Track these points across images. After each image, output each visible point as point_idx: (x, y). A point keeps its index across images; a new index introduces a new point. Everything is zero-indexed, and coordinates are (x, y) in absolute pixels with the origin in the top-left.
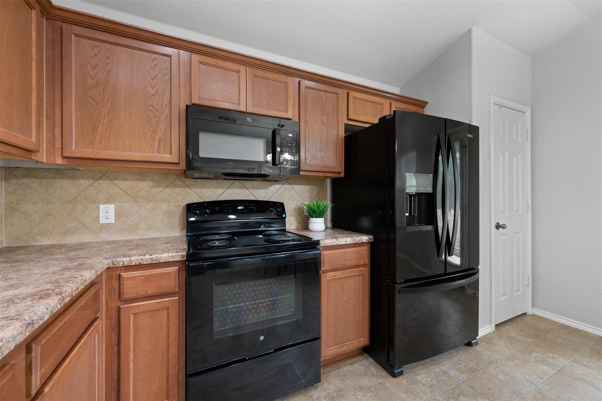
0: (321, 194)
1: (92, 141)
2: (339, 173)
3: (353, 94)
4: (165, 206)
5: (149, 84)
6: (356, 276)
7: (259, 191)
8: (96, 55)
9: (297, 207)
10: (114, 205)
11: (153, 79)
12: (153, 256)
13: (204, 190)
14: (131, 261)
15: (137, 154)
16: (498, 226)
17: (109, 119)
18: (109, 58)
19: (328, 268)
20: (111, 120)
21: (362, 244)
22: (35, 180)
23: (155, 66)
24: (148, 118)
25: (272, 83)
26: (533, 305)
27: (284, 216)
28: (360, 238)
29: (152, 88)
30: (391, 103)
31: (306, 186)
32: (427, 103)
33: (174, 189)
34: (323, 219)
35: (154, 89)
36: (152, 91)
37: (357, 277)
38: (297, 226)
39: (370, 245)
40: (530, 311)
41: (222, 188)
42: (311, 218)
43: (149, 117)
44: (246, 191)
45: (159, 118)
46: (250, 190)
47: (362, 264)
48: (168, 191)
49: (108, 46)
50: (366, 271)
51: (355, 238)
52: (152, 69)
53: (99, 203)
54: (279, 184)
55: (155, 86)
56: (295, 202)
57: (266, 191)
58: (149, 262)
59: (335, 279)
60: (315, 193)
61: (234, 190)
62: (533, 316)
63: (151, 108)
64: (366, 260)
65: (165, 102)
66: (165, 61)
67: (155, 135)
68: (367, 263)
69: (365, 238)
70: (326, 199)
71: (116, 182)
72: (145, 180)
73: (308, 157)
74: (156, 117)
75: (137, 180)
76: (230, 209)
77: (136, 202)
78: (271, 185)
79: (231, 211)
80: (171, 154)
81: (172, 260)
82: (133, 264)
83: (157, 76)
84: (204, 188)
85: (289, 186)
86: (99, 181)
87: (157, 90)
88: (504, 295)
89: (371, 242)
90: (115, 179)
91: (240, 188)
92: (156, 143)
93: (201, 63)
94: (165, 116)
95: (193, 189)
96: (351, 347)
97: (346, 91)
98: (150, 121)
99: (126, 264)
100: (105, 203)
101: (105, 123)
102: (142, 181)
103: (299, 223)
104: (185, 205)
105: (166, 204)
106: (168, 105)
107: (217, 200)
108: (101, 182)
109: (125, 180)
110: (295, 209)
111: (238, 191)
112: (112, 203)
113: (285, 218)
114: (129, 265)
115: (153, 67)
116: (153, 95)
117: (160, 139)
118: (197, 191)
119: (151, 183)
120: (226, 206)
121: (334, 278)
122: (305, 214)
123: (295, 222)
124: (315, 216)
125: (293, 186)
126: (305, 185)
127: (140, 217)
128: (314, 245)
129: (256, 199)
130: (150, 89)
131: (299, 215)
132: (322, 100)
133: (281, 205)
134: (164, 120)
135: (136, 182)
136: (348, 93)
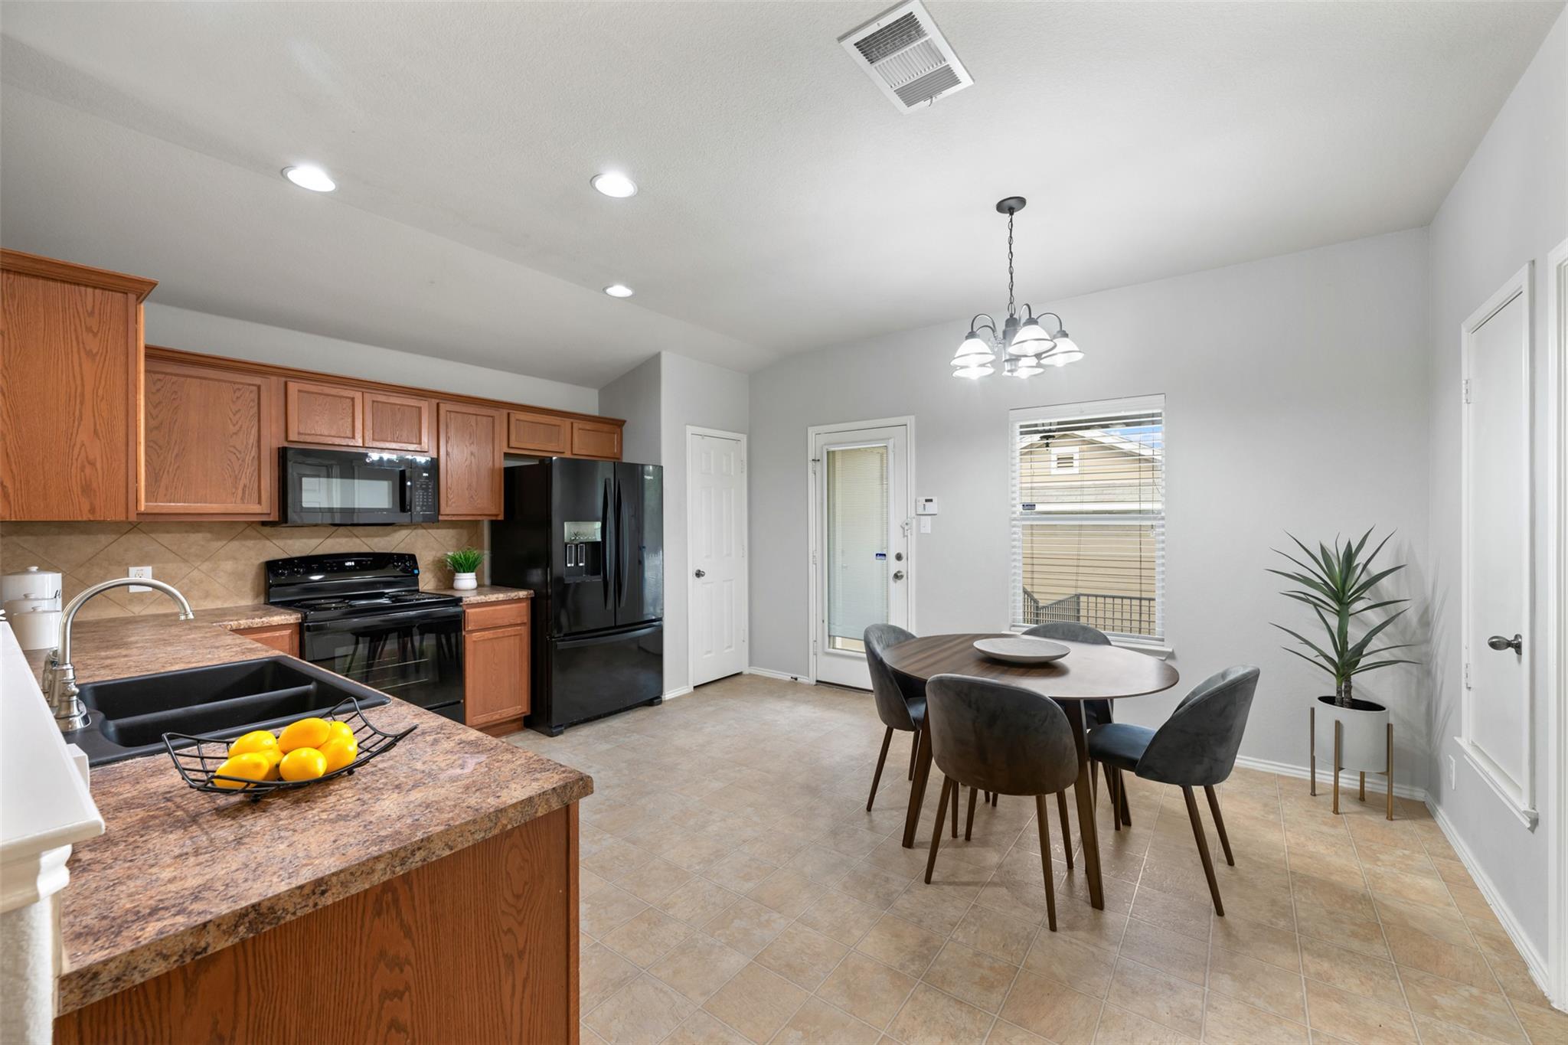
0: (474, 541)
1: (154, 492)
2: (497, 515)
3: (516, 415)
4: (229, 566)
5: (229, 421)
6: (511, 636)
7: (376, 540)
8: (158, 390)
9: (437, 559)
10: (150, 568)
11: (234, 415)
12: (264, 619)
13: (290, 542)
14: (240, 625)
15: (214, 506)
16: (699, 574)
17: (176, 467)
18: (175, 392)
19: (474, 628)
20: (179, 467)
21: (519, 600)
22: (29, 537)
23: (238, 398)
24: (229, 462)
25: (399, 409)
26: (751, 664)
27: (416, 572)
28: (516, 593)
29: (234, 425)
30: (572, 423)
31: (451, 530)
32: (624, 422)
33: (244, 542)
34: (474, 574)
35: (237, 426)
36: (232, 429)
37: (513, 637)
38: (437, 586)
39: (530, 602)
40: (746, 671)
41: (318, 537)
42: (457, 574)
43: (230, 460)
44: (357, 541)
45: (243, 461)
46: (363, 539)
47: (519, 622)
48: (235, 544)
49: (175, 379)
50: (525, 631)
51: (509, 594)
52: (233, 402)
53: (128, 565)
54: (407, 529)
55: (237, 422)
56: (434, 553)
57: (388, 538)
58: (259, 625)
59: (483, 640)
60: (465, 539)
61: (337, 540)
62: (751, 675)
63: (232, 449)
64: (525, 617)
65: (251, 441)
66: (251, 392)
67: (238, 482)
68: (525, 621)
69: (522, 594)
70: (482, 548)
71: (153, 535)
72: (198, 532)
73: (450, 497)
74: (239, 460)
75: (187, 532)
76: (335, 566)
77: (185, 561)
78: (395, 531)
79: (335, 569)
80: (260, 503)
81: (285, 622)
82: (242, 627)
83: (239, 410)
84: (291, 538)
85: (424, 531)
86: (127, 536)
87: (241, 427)
88: (709, 652)
89: (532, 598)
90: (152, 531)
91: (347, 536)
92: (240, 492)
93: (299, 391)
94: (251, 458)
95: (274, 541)
96: (504, 715)
97: (505, 412)
98: (230, 464)
99: (234, 628)
100: (136, 565)
101: (171, 470)
102: (194, 533)
103: (439, 580)
104: (262, 563)
105: (231, 562)
106: (255, 444)
107: (310, 554)
108: (130, 536)
109: (168, 532)
110: (433, 561)
111: (343, 540)
112: (148, 565)
113: (418, 574)
114: (238, 628)
115: (234, 399)
116: (235, 434)
117: (245, 486)
118: (280, 543)
119: (209, 535)
120: (328, 563)
121: (482, 638)
122: (448, 568)
123: (433, 580)
124: (462, 570)
125: (430, 531)
126: (449, 528)
127: (191, 581)
128: (457, 601)
129: (372, 551)
130: (231, 426)
131: (440, 570)
132: (471, 425)
133: (412, 558)
134: (250, 462)
135: (186, 535)
136: (509, 414)
